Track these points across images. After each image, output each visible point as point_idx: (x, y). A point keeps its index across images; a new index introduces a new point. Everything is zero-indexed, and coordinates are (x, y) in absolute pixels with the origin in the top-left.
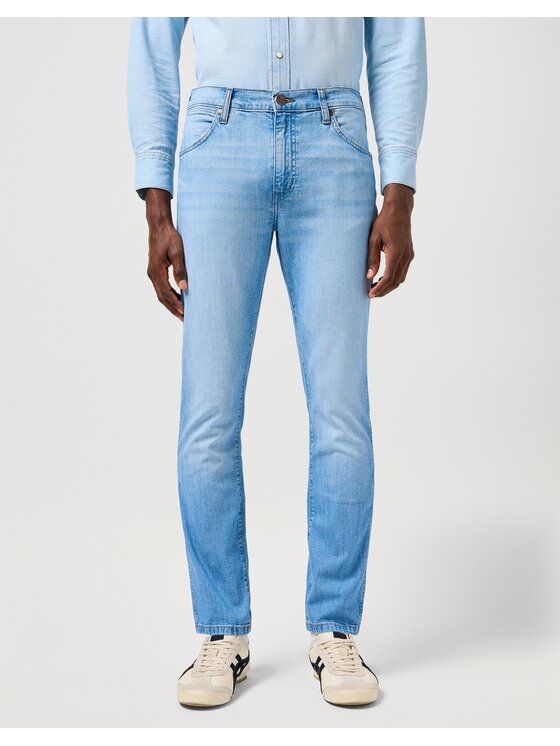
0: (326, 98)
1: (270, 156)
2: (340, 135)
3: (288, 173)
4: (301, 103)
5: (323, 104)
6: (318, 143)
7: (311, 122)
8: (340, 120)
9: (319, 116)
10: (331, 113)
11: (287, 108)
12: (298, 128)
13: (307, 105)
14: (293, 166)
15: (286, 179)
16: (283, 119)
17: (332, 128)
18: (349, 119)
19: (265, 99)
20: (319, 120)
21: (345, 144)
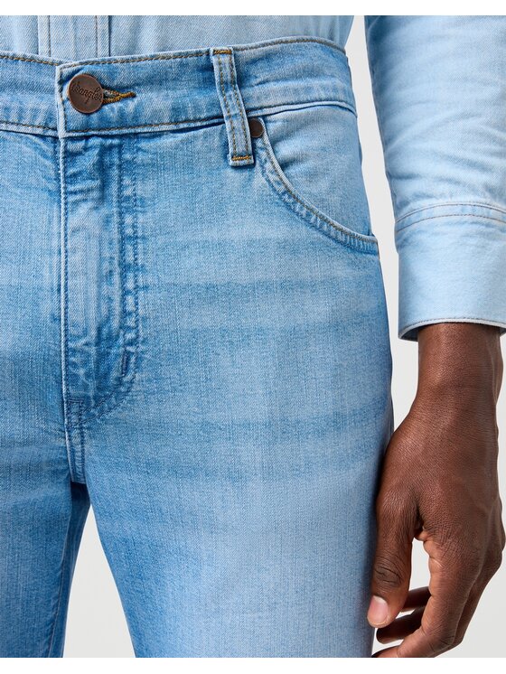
0: (241, 80)
1: (48, 278)
2: (288, 200)
3: (112, 338)
4: (154, 102)
5: (231, 103)
6: (213, 234)
7: (189, 166)
8: (287, 149)
9: (216, 142)
10: (256, 129)
11: (105, 124)
12: (144, 188)
13: (176, 110)
14: (125, 314)
15: (102, 356)
16: (88, 161)
17: (259, 180)
18: (315, 143)
19: (33, 88)
20: (215, 156)
21: (303, 231)
